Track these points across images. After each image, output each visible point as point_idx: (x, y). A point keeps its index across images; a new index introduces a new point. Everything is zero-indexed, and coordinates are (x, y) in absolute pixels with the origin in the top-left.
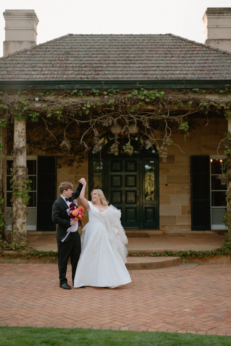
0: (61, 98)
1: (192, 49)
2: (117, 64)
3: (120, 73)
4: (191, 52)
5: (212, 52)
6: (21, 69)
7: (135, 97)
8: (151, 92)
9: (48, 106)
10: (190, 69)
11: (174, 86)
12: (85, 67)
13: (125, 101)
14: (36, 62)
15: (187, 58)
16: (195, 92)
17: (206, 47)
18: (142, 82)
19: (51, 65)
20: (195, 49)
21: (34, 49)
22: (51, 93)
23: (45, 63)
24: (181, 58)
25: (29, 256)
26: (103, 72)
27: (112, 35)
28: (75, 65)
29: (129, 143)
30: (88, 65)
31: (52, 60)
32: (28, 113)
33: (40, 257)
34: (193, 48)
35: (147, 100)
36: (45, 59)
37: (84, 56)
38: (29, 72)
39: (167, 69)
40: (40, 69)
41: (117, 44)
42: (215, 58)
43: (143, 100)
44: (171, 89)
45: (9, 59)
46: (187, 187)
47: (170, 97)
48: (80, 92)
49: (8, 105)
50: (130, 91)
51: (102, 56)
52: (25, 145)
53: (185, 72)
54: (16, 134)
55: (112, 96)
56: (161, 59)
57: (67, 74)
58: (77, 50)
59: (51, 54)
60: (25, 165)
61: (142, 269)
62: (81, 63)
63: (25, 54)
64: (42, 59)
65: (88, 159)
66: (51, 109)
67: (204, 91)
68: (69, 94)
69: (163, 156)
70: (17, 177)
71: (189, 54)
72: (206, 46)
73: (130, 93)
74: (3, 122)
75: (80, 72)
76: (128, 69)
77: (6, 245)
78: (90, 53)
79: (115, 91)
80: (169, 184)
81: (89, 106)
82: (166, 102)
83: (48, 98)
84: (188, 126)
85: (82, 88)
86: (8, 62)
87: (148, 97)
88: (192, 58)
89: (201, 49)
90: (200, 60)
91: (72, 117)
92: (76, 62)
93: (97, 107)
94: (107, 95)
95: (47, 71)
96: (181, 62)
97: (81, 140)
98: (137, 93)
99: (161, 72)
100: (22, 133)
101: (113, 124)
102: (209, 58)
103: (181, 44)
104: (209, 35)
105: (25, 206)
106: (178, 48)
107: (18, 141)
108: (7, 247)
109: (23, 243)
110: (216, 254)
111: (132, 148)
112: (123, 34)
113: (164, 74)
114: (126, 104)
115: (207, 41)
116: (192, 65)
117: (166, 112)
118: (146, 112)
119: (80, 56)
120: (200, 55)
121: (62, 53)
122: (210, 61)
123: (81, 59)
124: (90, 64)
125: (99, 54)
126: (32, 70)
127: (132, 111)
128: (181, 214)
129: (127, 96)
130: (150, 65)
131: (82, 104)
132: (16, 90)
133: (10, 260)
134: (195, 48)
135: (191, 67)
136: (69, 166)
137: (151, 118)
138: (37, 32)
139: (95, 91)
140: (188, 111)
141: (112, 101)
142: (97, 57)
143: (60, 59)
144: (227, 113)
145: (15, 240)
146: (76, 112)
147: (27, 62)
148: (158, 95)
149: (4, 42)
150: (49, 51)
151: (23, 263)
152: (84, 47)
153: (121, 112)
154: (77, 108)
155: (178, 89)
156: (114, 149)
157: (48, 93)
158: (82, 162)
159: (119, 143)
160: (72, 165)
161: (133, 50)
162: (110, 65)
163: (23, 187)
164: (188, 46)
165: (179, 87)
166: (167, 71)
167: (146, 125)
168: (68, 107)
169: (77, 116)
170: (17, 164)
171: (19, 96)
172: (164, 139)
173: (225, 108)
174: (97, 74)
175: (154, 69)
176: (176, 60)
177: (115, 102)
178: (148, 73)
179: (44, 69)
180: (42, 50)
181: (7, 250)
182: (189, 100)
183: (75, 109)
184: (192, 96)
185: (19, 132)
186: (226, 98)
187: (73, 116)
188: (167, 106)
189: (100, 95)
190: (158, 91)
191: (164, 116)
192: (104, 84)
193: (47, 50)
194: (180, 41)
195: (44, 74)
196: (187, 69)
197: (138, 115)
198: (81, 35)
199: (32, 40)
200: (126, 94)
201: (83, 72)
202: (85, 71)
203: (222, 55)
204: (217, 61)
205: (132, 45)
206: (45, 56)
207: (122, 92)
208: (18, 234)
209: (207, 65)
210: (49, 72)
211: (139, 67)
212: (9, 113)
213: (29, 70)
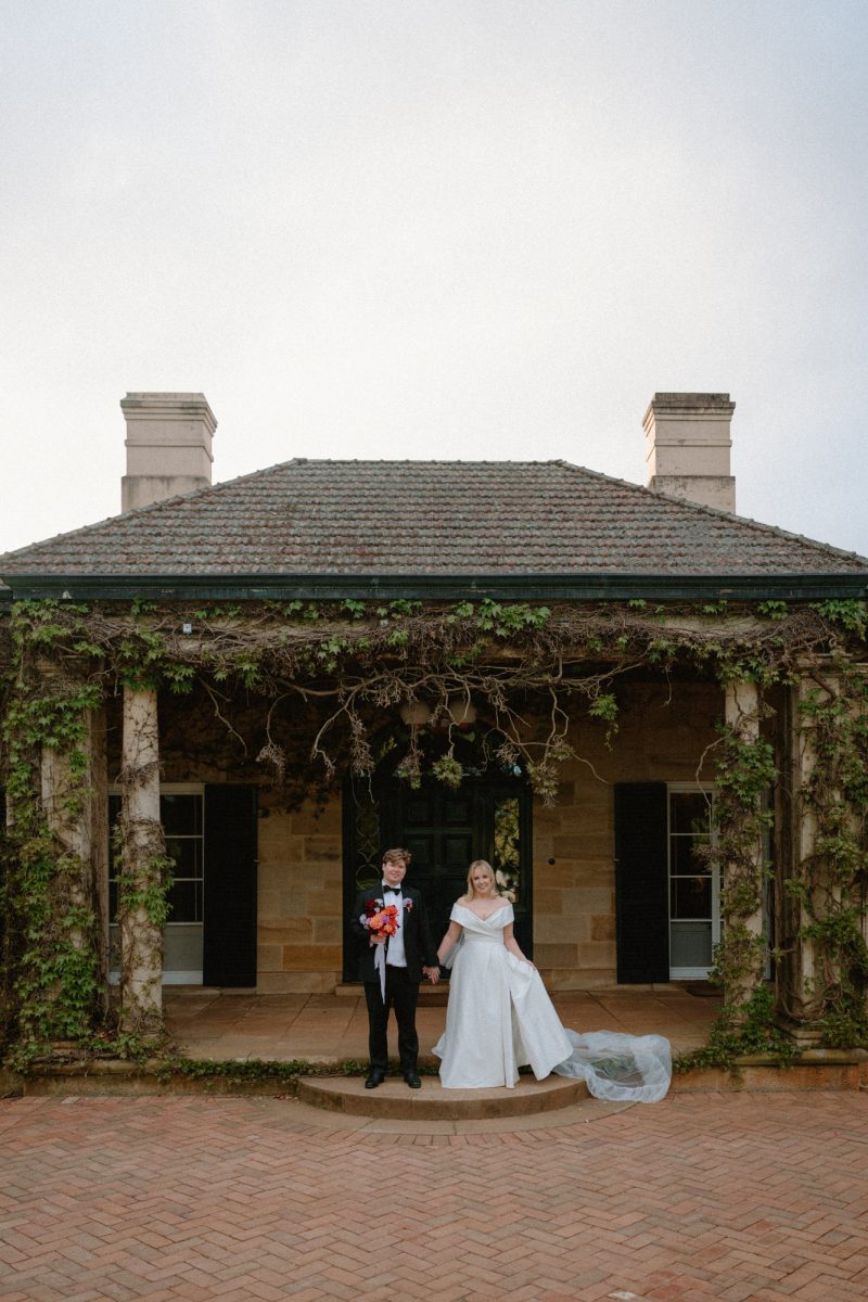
0: (257, 627)
1: (617, 501)
2: (421, 537)
3: (429, 560)
4: (614, 509)
5: (668, 509)
6: (163, 549)
7: (468, 624)
8: (513, 608)
9: (220, 648)
10: (614, 551)
11: (576, 594)
12: (335, 545)
13: (438, 633)
14: (207, 530)
15: (605, 524)
16: (635, 610)
17: (652, 496)
18: (485, 581)
19: (246, 540)
20: (625, 501)
21: (201, 497)
22: (226, 611)
23: (229, 535)
24: (588, 524)
25: (167, 1076)
26: (383, 559)
27: (407, 462)
28: (309, 541)
29: (450, 753)
30: (343, 540)
31: (248, 527)
32: (162, 669)
33: (197, 1078)
34: (618, 497)
35: (501, 632)
36: (230, 522)
37: (333, 515)
38: (185, 558)
39: (553, 550)
40: (215, 549)
41: (421, 486)
42: (676, 524)
43: (491, 632)
44: (568, 601)
45: (135, 521)
46: (607, 867)
47: (566, 625)
48: (311, 607)
49: (103, 645)
50: (453, 606)
51: (382, 515)
52: (155, 759)
53: (599, 560)
54: (129, 728)
55: (401, 621)
56: (535, 524)
57: (287, 563)
58: (317, 500)
59: (247, 510)
60: (157, 817)
61: (485, 1117)
62: (326, 533)
63: (178, 510)
64: (222, 523)
65: (340, 792)
66: (227, 656)
67: (660, 608)
68: (279, 613)
69: (544, 791)
70: (133, 852)
71: (609, 512)
72: (653, 492)
73: (453, 612)
74: (90, 695)
75: (322, 558)
76: (449, 550)
77: (102, 1043)
78: (350, 508)
79: (409, 605)
80: (557, 860)
81: (335, 649)
82: (554, 639)
83: (220, 625)
84: (615, 707)
85: (315, 597)
86: (132, 530)
87: (503, 625)
88: (617, 524)
89: (641, 501)
90: (638, 529)
91: (287, 679)
92: (312, 532)
93: (360, 651)
94: (388, 616)
95: (235, 554)
96: (589, 533)
97: (315, 746)
98: (471, 613)
99: (538, 560)
100: (145, 725)
101: (404, 700)
102: (661, 524)
103: (588, 487)
104: (659, 465)
105: (156, 934)
106: (579, 497)
107: (134, 748)
108: (105, 1051)
109: (150, 1039)
110: (692, 1065)
111: (459, 767)
112: (437, 459)
113: (546, 565)
114: (442, 644)
115: (654, 479)
116: (618, 542)
117: (553, 665)
118: (496, 667)
119: (323, 515)
120: (638, 516)
121: (275, 507)
122: (664, 532)
123: (324, 522)
124: (349, 536)
125: (373, 512)
126: (193, 553)
127: (459, 662)
128: (588, 940)
129: (443, 621)
130: (509, 541)
131: (317, 644)
132: (127, 601)
133: (113, 1087)
134: (624, 497)
135: (615, 546)
136: (288, 812)
137: (512, 685)
138: (214, 453)
139: (352, 607)
140: (615, 664)
141: (400, 635)
142: (367, 519)
143: (271, 523)
144: (726, 669)
145: (127, 1028)
146: (297, 666)
147: (183, 530)
148: (530, 618)
149: (124, 480)
150: (242, 503)
151: (152, 1094)
152: (335, 492)
153: (425, 667)
154: (300, 653)
155: (585, 601)
156: (408, 769)
157: (218, 611)
158: (326, 801)
159: (421, 753)
160: (299, 810)
161: (464, 500)
162: (403, 541)
163: (151, 878)
164: (608, 494)
165: (589, 594)
166: (553, 556)
167: (497, 703)
168: (277, 651)
169: (302, 679)
170: (132, 814)
171: (137, 618)
172: (548, 744)
173: (720, 655)
174: (366, 565)
175: (517, 550)
176: (576, 529)
177: (410, 637)
178: (501, 560)
179: (226, 549)
180: (223, 499)
181: (104, 1058)
182: (619, 633)
183: (296, 658)
184: (628, 621)
185: (137, 724)
186: (722, 627)
187: (292, 676)
188: (555, 651)
189: (368, 617)
190: (531, 607)
191: (547, 678)
192: (380, 585)
193: (238, 499)
194: (586, 480)
195: (225, 563)
196: (604, 551)
197: (476, 673)
198: (329, 462)
199: (199, 474)
200: (440, 614)
201: (330, 558)
202: (336, 554)
203: (695, 516)
204: (683, 532)
205: (460, 490)
206: (231, 515)
207: (429, 609)
208: (137, 1013)
209: (658, 541)
210: (240, 558)
211: (479, 546)
212: (108, 666)
213: (185, 553)
